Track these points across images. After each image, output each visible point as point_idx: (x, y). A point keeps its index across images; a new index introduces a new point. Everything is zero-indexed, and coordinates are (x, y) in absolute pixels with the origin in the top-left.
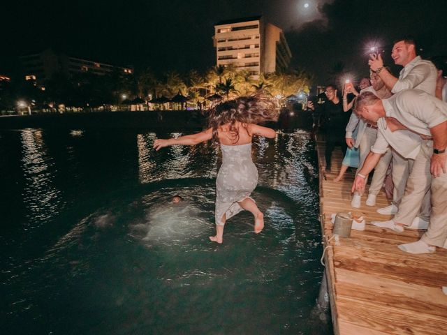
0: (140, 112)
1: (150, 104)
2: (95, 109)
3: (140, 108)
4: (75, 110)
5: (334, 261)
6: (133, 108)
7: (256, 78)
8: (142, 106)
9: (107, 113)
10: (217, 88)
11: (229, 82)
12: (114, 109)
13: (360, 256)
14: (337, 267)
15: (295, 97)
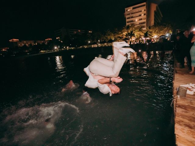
0: (95, 47)
1: (99, 44)
2: (79, 47)
3: (95, 46)
4: (72, 48)
5: (176, 105)
6: (93, 46)
7: (144, 29)
8: (96, 45)
9: (83, 48)
10: (127, 35)
11: (132, 32)
12: (86, 47)
13: (189, 104)
14: (177, 107)
15: (164, 36)
